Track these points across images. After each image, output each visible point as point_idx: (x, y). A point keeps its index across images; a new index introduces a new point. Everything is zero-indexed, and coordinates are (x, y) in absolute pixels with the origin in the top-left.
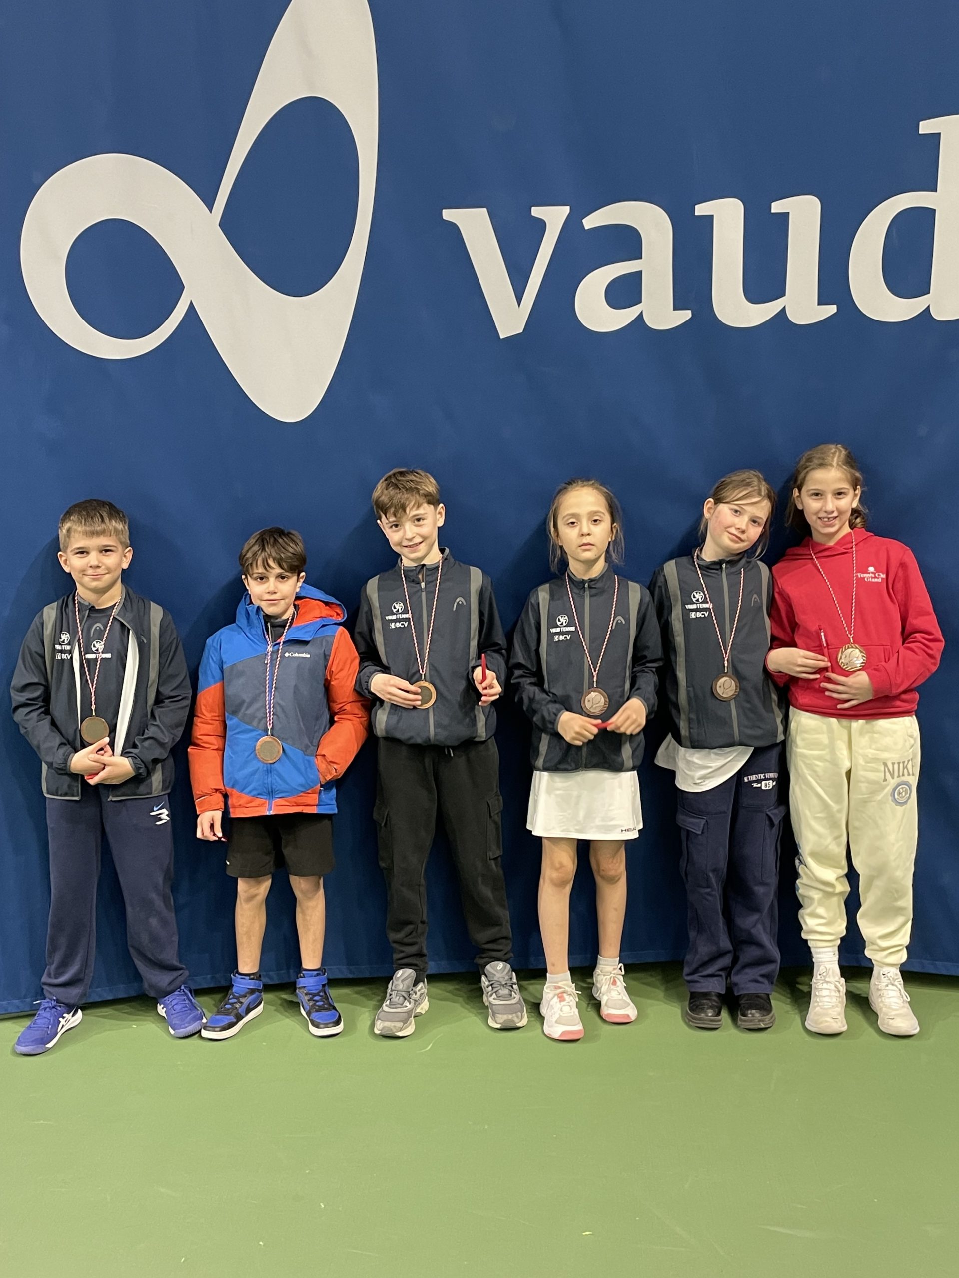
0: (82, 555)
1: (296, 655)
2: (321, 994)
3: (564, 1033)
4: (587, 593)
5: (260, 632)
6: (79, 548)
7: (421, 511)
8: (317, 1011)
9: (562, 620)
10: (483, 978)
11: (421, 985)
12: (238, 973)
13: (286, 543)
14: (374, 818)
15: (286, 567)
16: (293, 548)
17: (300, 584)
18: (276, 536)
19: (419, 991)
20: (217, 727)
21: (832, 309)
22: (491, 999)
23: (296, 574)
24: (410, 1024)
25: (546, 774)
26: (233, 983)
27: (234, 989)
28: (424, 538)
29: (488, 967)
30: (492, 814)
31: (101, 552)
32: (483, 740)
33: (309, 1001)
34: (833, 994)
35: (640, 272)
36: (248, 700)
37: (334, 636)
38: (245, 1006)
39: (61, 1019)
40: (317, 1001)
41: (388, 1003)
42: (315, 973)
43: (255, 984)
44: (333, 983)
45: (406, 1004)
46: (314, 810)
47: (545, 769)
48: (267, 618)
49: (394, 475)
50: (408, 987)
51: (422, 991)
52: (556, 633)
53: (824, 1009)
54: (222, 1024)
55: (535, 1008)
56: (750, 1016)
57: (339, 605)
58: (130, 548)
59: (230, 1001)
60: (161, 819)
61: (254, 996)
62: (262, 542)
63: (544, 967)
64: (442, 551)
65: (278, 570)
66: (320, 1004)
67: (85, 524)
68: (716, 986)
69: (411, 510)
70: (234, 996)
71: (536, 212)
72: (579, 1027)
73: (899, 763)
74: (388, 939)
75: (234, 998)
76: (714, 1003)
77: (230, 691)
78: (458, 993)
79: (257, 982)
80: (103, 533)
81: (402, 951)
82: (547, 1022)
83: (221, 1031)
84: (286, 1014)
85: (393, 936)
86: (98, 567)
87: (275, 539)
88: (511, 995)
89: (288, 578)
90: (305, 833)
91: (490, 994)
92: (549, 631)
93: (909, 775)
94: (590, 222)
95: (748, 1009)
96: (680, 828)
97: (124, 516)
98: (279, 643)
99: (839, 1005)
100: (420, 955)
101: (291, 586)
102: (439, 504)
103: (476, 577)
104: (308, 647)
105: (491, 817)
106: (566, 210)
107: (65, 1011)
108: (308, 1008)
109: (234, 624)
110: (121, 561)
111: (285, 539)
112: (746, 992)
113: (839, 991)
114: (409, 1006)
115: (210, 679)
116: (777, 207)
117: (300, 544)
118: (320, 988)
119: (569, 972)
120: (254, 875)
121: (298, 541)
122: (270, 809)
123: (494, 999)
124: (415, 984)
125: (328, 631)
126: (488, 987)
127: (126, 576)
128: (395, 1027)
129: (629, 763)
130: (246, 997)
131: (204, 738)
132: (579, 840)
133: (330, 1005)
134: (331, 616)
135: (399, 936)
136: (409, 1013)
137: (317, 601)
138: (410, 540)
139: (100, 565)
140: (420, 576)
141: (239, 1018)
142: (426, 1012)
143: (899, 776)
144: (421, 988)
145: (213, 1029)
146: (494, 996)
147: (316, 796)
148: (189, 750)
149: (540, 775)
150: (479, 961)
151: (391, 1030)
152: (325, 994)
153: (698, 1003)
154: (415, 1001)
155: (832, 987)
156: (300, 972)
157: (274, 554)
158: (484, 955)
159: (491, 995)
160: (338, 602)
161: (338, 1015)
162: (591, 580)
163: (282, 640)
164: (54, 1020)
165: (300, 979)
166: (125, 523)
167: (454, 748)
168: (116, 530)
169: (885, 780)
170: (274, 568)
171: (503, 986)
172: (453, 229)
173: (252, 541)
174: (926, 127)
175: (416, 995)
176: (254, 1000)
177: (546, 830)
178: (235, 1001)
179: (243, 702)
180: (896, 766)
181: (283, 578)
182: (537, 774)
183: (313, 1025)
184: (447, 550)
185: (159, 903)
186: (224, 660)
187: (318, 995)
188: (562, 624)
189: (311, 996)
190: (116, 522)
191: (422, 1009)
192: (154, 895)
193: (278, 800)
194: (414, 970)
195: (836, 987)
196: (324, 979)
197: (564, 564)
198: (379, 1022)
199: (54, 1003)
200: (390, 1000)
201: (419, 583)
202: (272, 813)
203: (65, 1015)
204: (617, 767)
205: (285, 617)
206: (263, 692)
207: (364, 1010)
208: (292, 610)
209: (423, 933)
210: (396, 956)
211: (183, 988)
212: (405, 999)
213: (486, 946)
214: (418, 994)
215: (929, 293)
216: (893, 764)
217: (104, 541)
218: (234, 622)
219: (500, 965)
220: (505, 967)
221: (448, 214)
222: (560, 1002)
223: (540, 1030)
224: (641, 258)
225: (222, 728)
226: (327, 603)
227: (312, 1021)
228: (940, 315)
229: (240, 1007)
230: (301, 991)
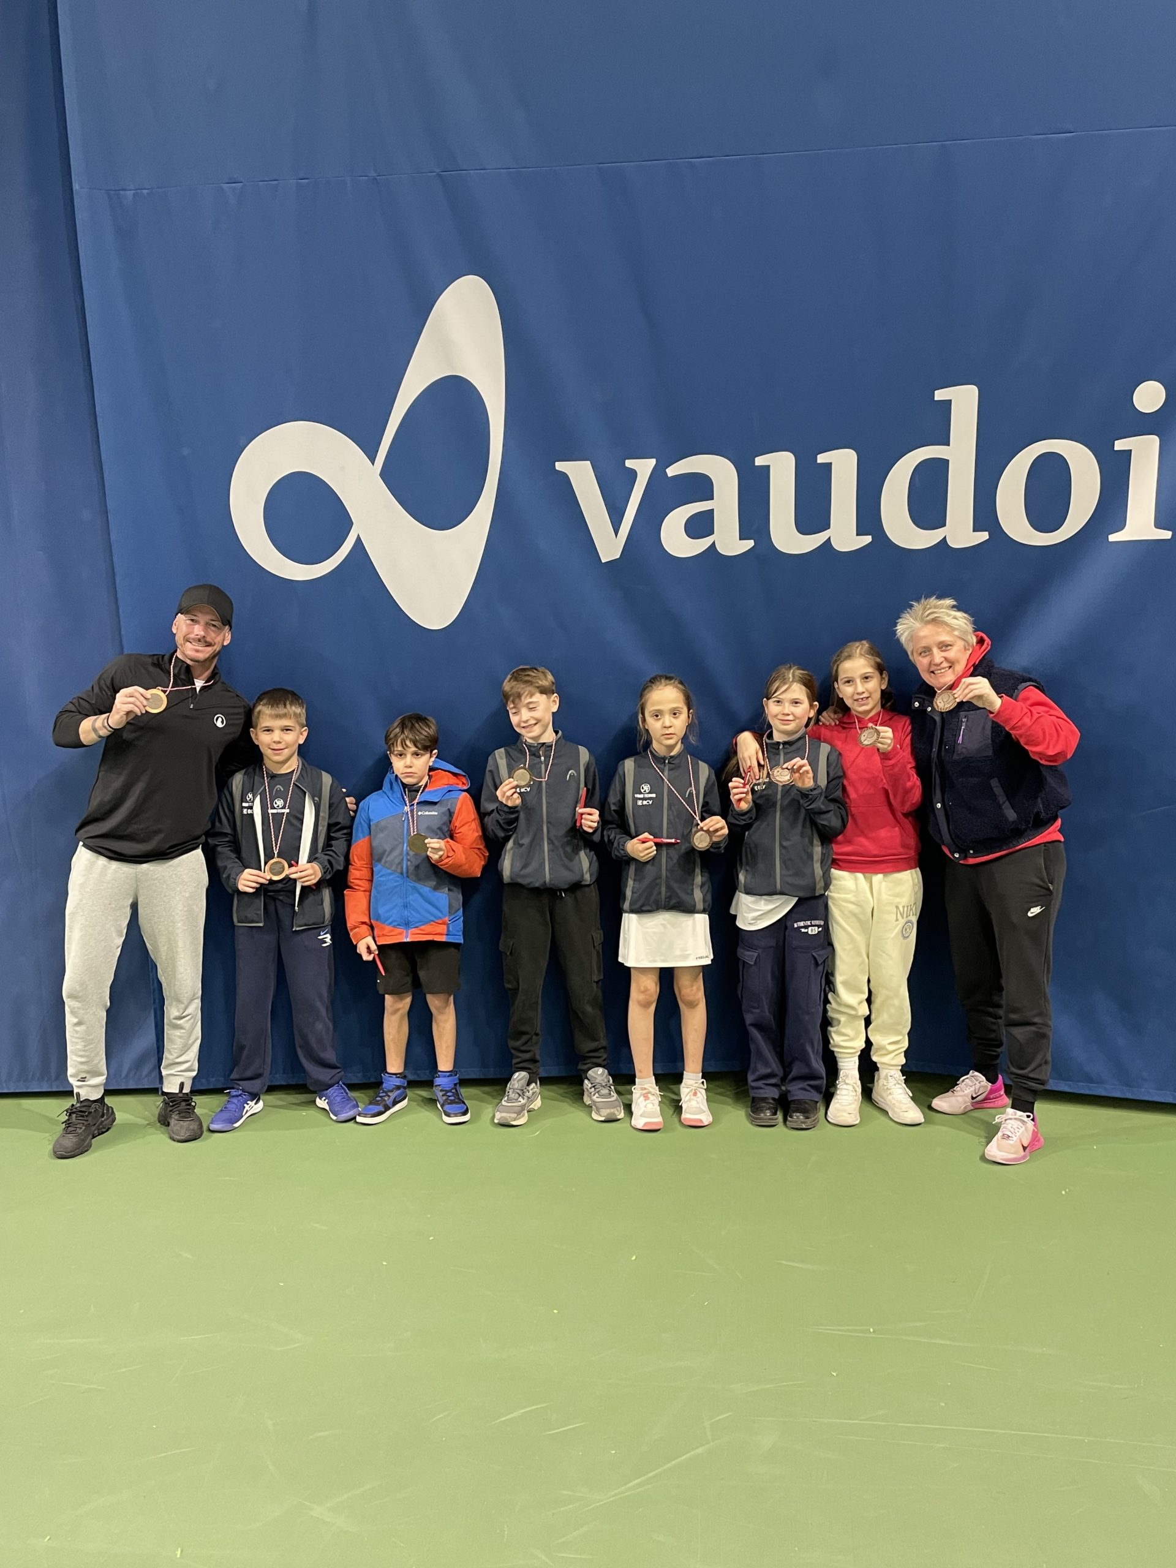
0: (268, 733)
1: (427, 813)
2: (453, 1091)
3: (646, 1124)
4: (667, 767)
5: (399, 795)
6: (266, 727)
7: (534, 699)
8: (449, 1104)
9: (645, 788)
10: (586, 1081)
11: (533, 1085)
12: (387, 1072)
13: (421, 727)
14: (500, 949)
15: (420, 746)
16: (427, 731)
17: (433, 759)
18: (413, 722)
19: (532, 1089)
20: (365, 873)
21: (868, 539)
22: (594, 1098)
23: (429, 752)
24: (523, 1116)
25: (633, 916)
26: (383, 1081)
27: (384, 1085)
28: (538, 721)
29: (590, 1072)
30: (596, 945)
31: (282, 730)
32: (588, 883)
33: (443, 1096)
34: (851, 1093)
35: (713, 510)
36: (388, 850)
37: (458, 798)
38: (392, 1098)
39: (245, 1105)
40: (450, 1096)
41: (506, 1098)
42: (448, 1074)
43: (401, 1081)
44: (464, 1082)
45: (521, 1099)
46: (444, 939)
47: (632, 911)
48: (404, 786)
49: (517, 671)
50: (523, 1086)
51: (535, 1090)
52: (640, 799)
53: (842, 1105)
54: (373, 1112)
55: (628, 1108)
56: (795, 1117)
57: (464, 776)
58: (306, 728)
59: (381, 1095)
60: (325, 942)
61: (399, 1091)
62: (403, 726)
63: (633, 1073)
64: (556, 732)
65: (414, 749)
66: (452, 1098)
67: (271, 709)
68: (774, 1093)
69: (526, 697)
70: (383, 1090)
71: (629, 463)
72: (660, 1119)
73: (908, 907)
74: (508, 1047)
75: (384, 1092)
76: (772, 1106)
77: (374, 844)
78: (567, 1095)
79: (402, 1080)
80: (284, 716)
81: (518, 1057)
82: (634, 1119)
83: (371, 1117)
84: (426, 1107)
85: (512, 1043)
86: (280, 742)
87: (413, 724)
88: (610, 1094)
89: (422, 755)
90: (435, 956)
91: (593, 1093)
92: (633, 796)
93: (913, 915)
94: (671, 472)
95: (794, 1112)
96: (739, 959)
97: (302, 702)
98: (413, 805)
99: (856, 1103)
100: (534, 1061)
101: (425, 761)
102: (553, 694)
103: (584, 754)
104: (436, 807)
105: (594, 947)
106: (653, 462)
107: (249, 1098)
108: (442, 1102)
109: (381, 791)
110: (298, 738)
111: (420, 724)
112: (795, 1098)
113: (856, 1091)
114: (522, 1101)
115: (361, 835)
116: (821, 458)
117: (433, 727)
118: (453, 1086)
119: (653, 1077)
120: (397, 992)
121: (431, 725)
122: (407, 937)
123: (597, 1097)
124: (529, 1084)
125: (453, 795)
126: (591, 1088)
127: (302, 751)
128: (510, 1117)
129: (700, 906)
130: (393, 1091)
131: (357, 882)
132: (661, 969)
133: (460, 1100)
134: (457, 784)
135: (518, 1044)
136: (523, 1107)
137: (447, 773)
138: (526, 722)
139: (281, 741)
140: (541, 753)
141: (387, 1108)
142: (539, 1108)
143: (907, 917)
144: (534, 1088)
145: (365, 1116)
146: (597, 1095)
147: (445, 927)
148: (345, 892)
149: (628, 916)
150: (580, 1067)
151: (507, 1119)
152: (456, 1091)
153: (758, 1106)
154: (529, 1098)
155: (850, 1088)
156: (436, 1073)
157: (410, 736)
158: (585, 1062)
159: (594, 1095)
160: (464, 774)
161: (466, 1107)
162: (671, 757)
163: (416, 801)
164: (240, 1105)
165: (437, 1079)
166: (303, 707)
167: (565, 891)
168: (295, 714)
169: (897, 920)
170: (410, 748)
171: (604, 1086)
172: (565, 477)
173: (396, 724)
174: (940, 395)
175: (529, 1092)
176: (399, 1095)
177: (637, 960)
178: (384, 1094)
179: (386, 851)
180: (906, 909)
181: (417, 755)
182: (625, 916)
183: (445, 1115)
184: (560, 732)
185: (323, 1011)
186: (371, 818)
187: (450, 1091)
188: (645, 791)
189: (444, 1092)
190: (296, 707)
191: (535, 1105)
192: (318, 1004)
193: (413, 929)
194: (528, 1072)
195: (854, 1088)
196: (456, 1079)
197: (648, 743)
198: (498, 1113)
199: (240, 1092)
200: (508, 1096)
201: (539, 757)
202: (408, 940)
203: (249, 1102)
204: (689, 909)
205: (420, 784)
206: (400, 843)
207: (488, 1106)
208: (426, 778)
209: (536, 1043)
210: (514, 1061)
211: (341, 1083)
212: (520, 1095)
213: (587, 1055)
214: (531, 1092)
215: (945, 525)
216: (904, 907)
217: (285, 722)
218: (381, 789)
219: (600, 1070)
220: (603, 1072)
221: (560, 466)
222: (645, 1100)
223: (629, 1124)
224: (713, 499)
225: (370, 874)
226: (455, 774)
227: (444, 1111)
228: (955, 543)
229: (388, 1099)
230: (438, 1088)
